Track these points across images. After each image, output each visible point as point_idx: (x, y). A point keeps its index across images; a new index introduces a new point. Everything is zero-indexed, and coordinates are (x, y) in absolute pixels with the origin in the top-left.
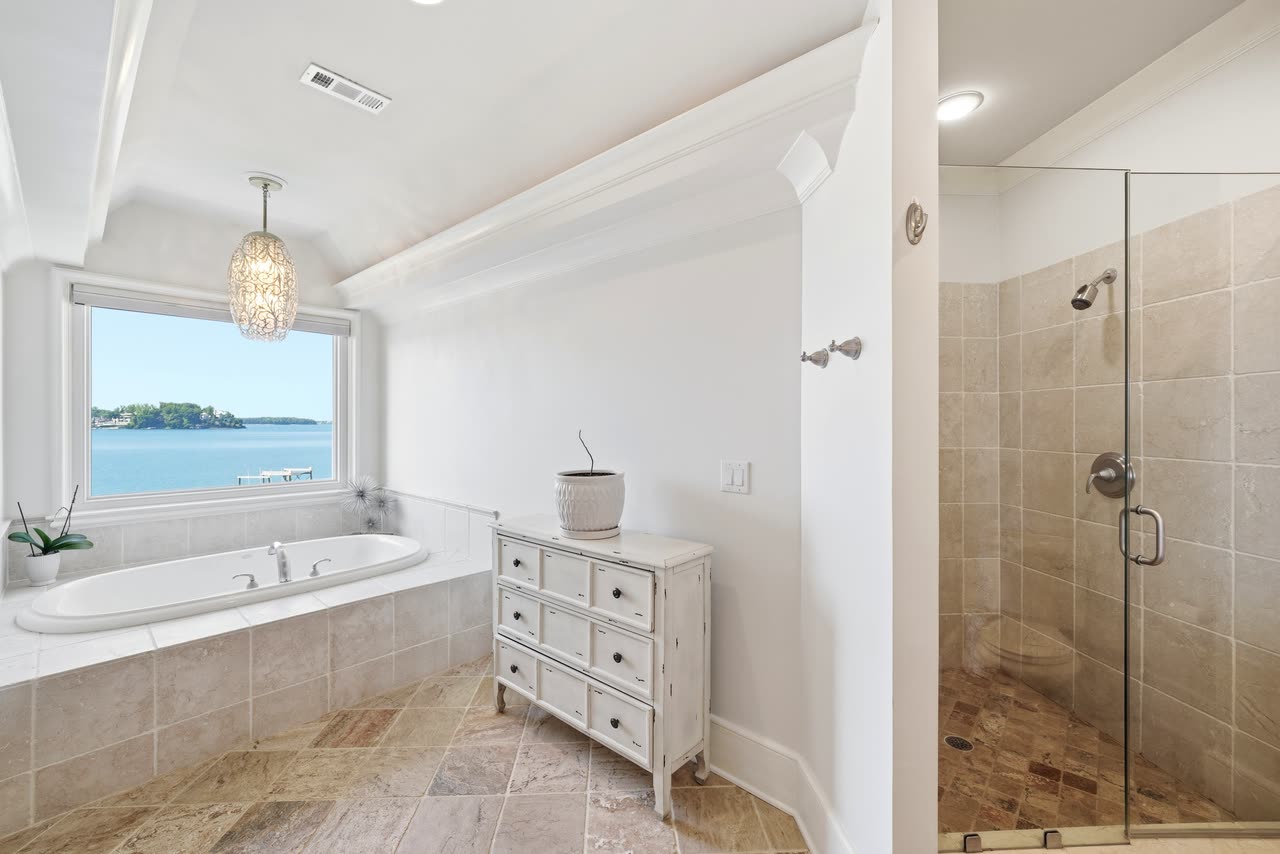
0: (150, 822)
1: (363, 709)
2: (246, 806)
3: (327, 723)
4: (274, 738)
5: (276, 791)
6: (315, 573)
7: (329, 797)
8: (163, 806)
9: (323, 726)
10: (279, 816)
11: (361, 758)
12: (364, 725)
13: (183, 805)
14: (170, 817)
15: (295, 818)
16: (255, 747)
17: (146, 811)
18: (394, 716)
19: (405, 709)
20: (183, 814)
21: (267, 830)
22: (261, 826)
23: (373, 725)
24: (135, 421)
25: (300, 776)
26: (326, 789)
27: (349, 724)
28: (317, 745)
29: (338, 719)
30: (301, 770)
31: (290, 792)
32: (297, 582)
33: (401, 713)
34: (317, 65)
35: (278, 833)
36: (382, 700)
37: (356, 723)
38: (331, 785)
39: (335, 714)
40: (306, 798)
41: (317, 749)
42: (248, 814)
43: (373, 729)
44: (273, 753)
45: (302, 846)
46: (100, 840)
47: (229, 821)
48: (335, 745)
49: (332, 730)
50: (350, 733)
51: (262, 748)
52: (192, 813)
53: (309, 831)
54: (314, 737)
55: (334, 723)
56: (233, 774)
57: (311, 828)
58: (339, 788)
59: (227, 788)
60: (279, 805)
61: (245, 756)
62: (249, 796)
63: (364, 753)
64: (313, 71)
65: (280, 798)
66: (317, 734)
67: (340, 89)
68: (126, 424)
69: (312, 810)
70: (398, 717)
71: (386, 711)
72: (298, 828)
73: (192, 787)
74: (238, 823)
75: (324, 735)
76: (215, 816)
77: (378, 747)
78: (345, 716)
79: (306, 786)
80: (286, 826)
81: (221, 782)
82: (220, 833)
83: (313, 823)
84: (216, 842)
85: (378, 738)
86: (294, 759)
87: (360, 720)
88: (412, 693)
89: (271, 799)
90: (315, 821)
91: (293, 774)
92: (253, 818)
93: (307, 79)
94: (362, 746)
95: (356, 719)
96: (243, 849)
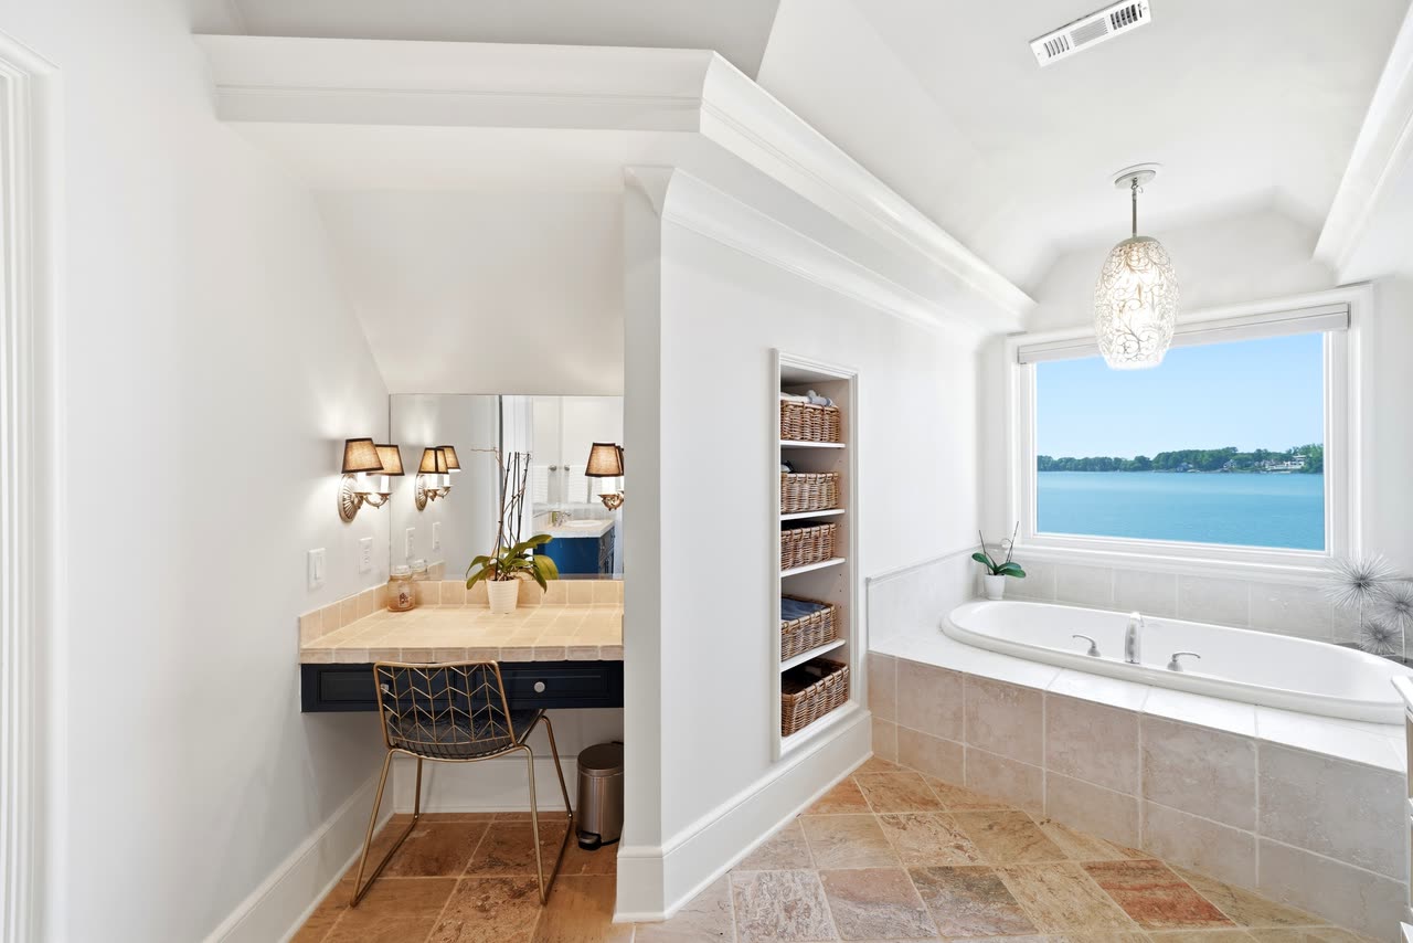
0: (931, 813)
1: (1185, 880)
2: (981, 862)
3: (1126, 858)
4: (1064, 829)
5: (1013, 874)
6: (1174, 665)
7: (1038, 923)
8: (946, 811)
9: (1118, 858)
10: (987, 893)
11: (1113, 923)
12: (1161, 895)
13: (955, 821)
14: (941, 822)
15: (995, 908)
16: (1042, 823)
17: (937, 804)
18: (1211, 922)
19: (1245, 929)
20: (948, 827)
21: (968, 894)
22: (969, 887)
23: (1172, 907)
24: (1310, 464)
25: (1042, 880)
26: (1046, 914)
27: (1149, 880)
28: (1090, 868)
29: (1143, 865)
30: (1049, 876)
31: (1019, 884)
32: (1146, 669)
33: (1230, 929)
34: (1036, 39)
35: (971, 904)
36: (1225, 892)
37: (1156, 886)
38: (1053, 915)
39: (1145, 857)
40: (1021, 901)
41: (1086, 873)
42: (974, 869)
43: (1168, 911)
44: (1048, 840)
45: (971, 934)
46: (903, 800)
47: (959, 860)
48: (1105, 886)
49: (1121, 869)
50: (1135, 889)
51: (1046, 829)
52: (952, 831)
53: (990, 930)
54: (1097, 859)
55: (1133, 865)
56: (1003, 829)
57: (993, 928)
58: (1056, 927)
59: (989, 835)
60: (999, 884)
61: (1028, 823)
62: (990, 857)
63: (1122, 923)
64: (1038, 47)
65: (1006, 882)
66: (1105, 860)
67: (1081, 37)
68: (1298, 467)
69: (1013, 917)
70: (1216, 928)
71: (1211, 907)
72: (987, 918)
73: (973, 814)
74: (962, 868)
75: (1108, 867)
76: (959, 847)
77: (1146, 933)
78: (1154, 868)
79: (1035, 894)
80: (982, 906)
81: (991, 827)
82: (945, 863)
83: (999, 926)
84: (938, 865)
85: (1157, 924)
86: (1055, 862)
87: (1164, 888)
88: (1280, 921)
89: (1002, 875)
90: (1003, 927)
91: (1040, 873)
92: (974, 875)
93: (1044, 60)
94: (1130, 914)
95: (1162, 882)
96: (942, 888)
